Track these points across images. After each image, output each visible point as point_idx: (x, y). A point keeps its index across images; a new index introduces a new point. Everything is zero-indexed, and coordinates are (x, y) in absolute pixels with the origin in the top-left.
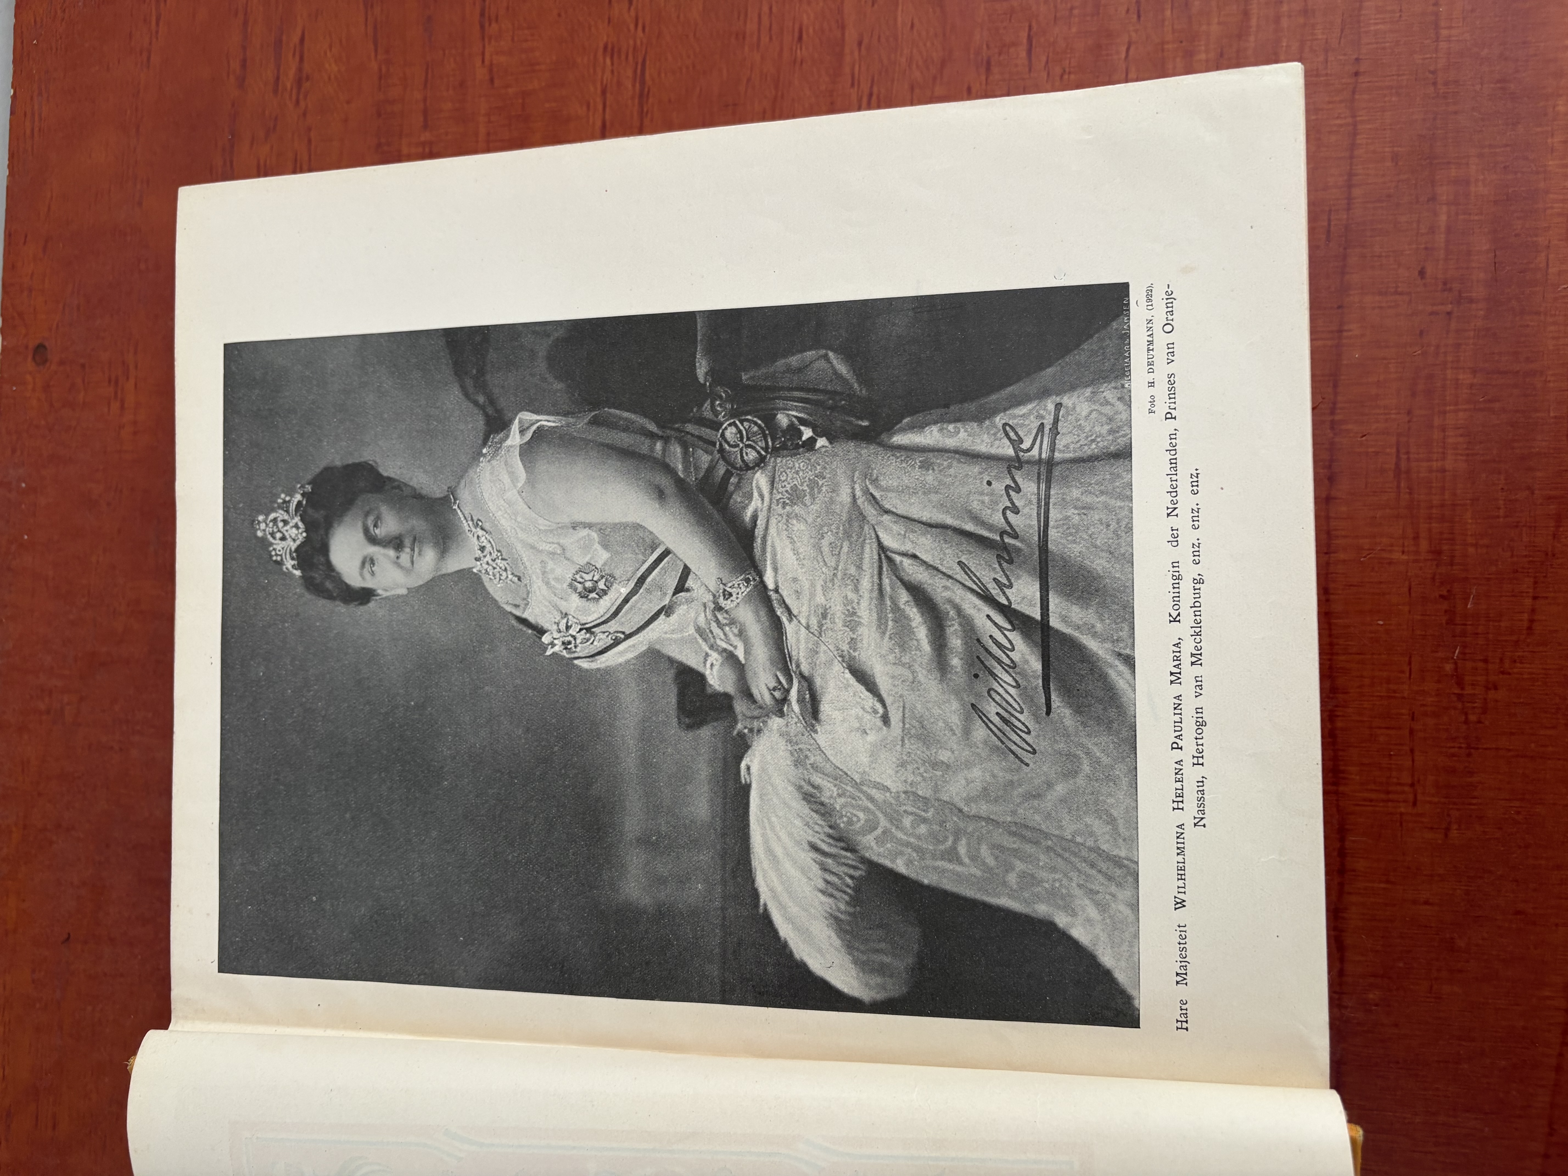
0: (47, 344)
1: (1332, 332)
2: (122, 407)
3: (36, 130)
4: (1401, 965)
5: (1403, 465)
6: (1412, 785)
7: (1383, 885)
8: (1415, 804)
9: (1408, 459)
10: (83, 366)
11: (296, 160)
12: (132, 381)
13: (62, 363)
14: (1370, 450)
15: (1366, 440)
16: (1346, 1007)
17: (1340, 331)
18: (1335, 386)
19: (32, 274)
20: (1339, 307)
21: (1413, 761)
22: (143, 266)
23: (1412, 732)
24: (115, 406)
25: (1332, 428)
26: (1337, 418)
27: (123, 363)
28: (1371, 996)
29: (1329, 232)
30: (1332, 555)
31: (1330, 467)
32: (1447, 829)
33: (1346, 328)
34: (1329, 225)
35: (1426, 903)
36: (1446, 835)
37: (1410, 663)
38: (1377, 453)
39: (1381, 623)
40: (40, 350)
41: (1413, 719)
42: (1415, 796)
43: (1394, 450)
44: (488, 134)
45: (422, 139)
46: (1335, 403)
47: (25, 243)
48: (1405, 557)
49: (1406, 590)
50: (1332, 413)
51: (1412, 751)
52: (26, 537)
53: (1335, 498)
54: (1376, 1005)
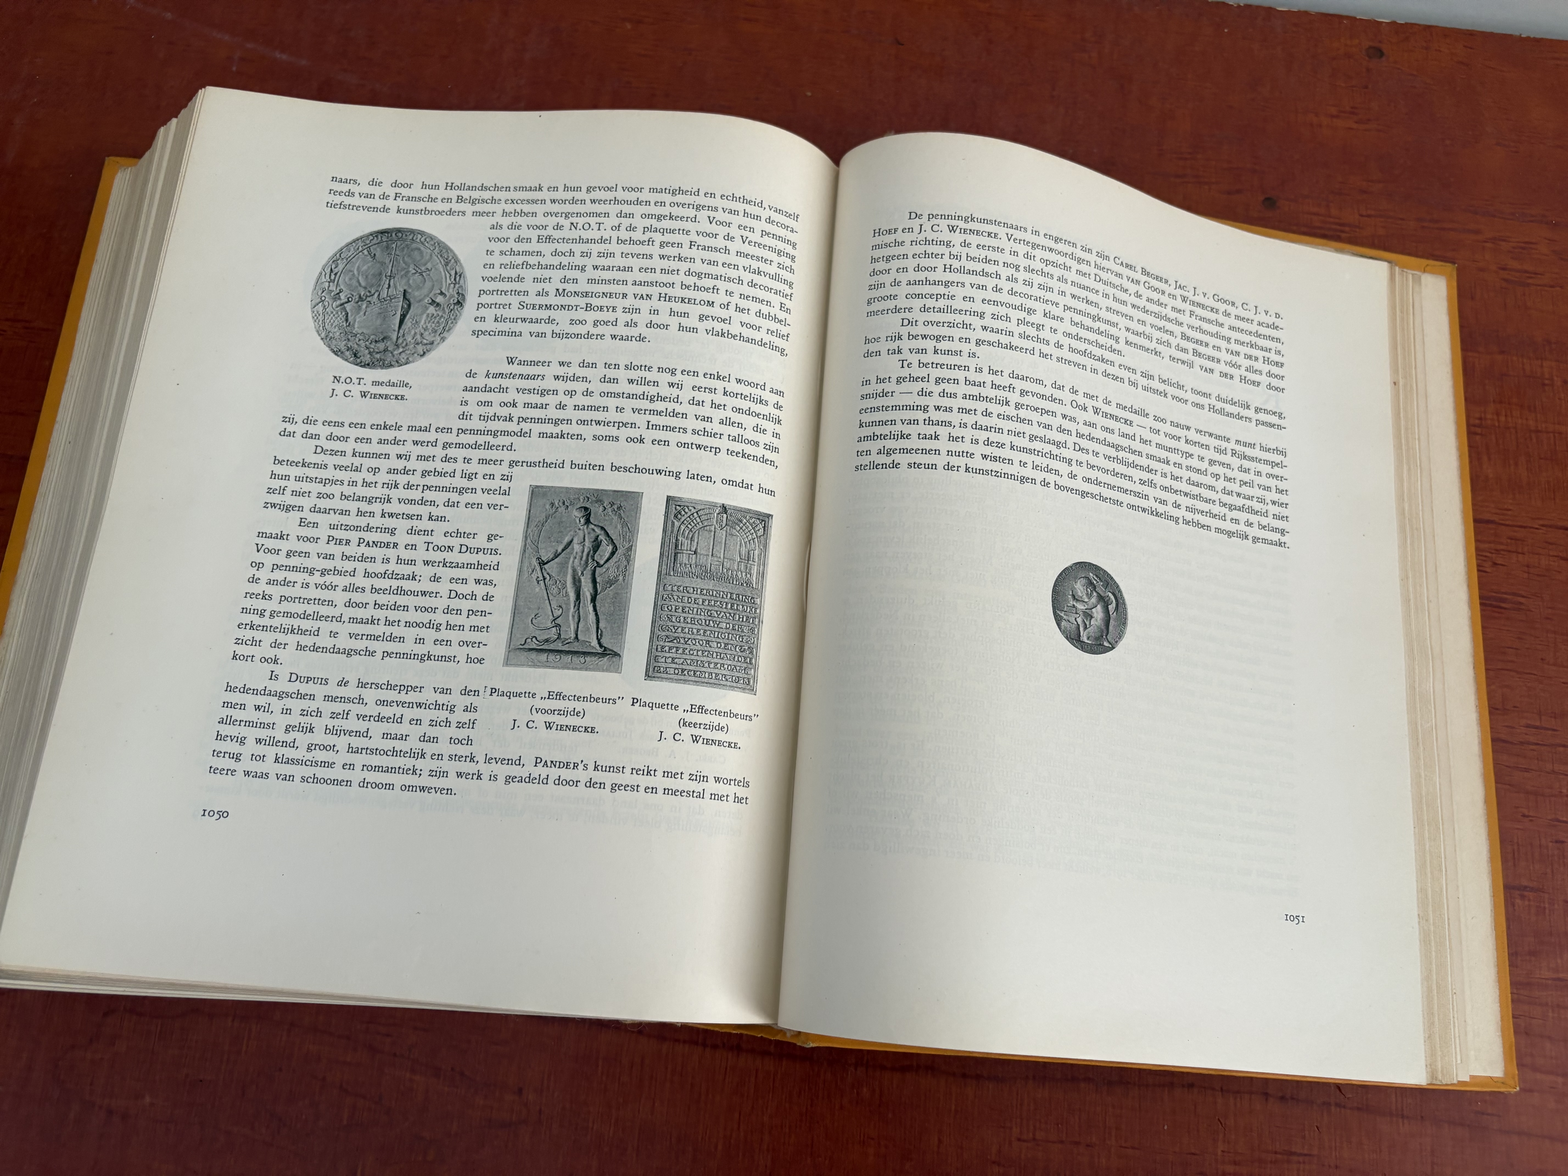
0: (1384, 59)
1: (1402, 1110)
2: (1333, 116)
3: (1559, 62)
4: (890, 1115)
5: (1295, 1158)
6: (1034, 1139)
7: (953, 1107)
8: (1019, 1140)
9: (1299, 1163)
10: (1366, 87)
11: (1536, 274)
12: (1355, 126)
13: (1368, 70)
14: (1307, 1133)
15: (1314, 1131)
16: (856, 1069)
17: (1403, 1117)
18: (1359, 1109)
19: (1440, 51)
20: (1422, 1117)
21: (1054, 1142)
22: (1448, 142)
23: (1077, 1143)
24: (1333, 111)
25: (1324, 1103)
26: (1333, 1108)
27: (1369, 120)
28: (865, 1090)
29: (1483, 1114)
30: (1220, 1093)
31: (1292, 1098)
32: (999, 1164)
33: (1405, 1121)
34: (1488, 1114)
35: (940, 1141)
36: (994, 1162)
37: (1133, 1148)
38: (1304, 1137)
39: (1166, 1127)
40: (1380, 53)
41: (1088, 1146)
42: (1024, 1141)
43: (1306, 1152)
44: (1560, 433)
45: (1555, 378)
46: (1344, 1107)
47: (1465, 46)
48: (1220, 1153)
49: (1193, 1151)
50: (1337, 1105)
51: (1062, 1142)
52: (1226, 31)
53: (1267, 1100)
54: (858, 1093)
